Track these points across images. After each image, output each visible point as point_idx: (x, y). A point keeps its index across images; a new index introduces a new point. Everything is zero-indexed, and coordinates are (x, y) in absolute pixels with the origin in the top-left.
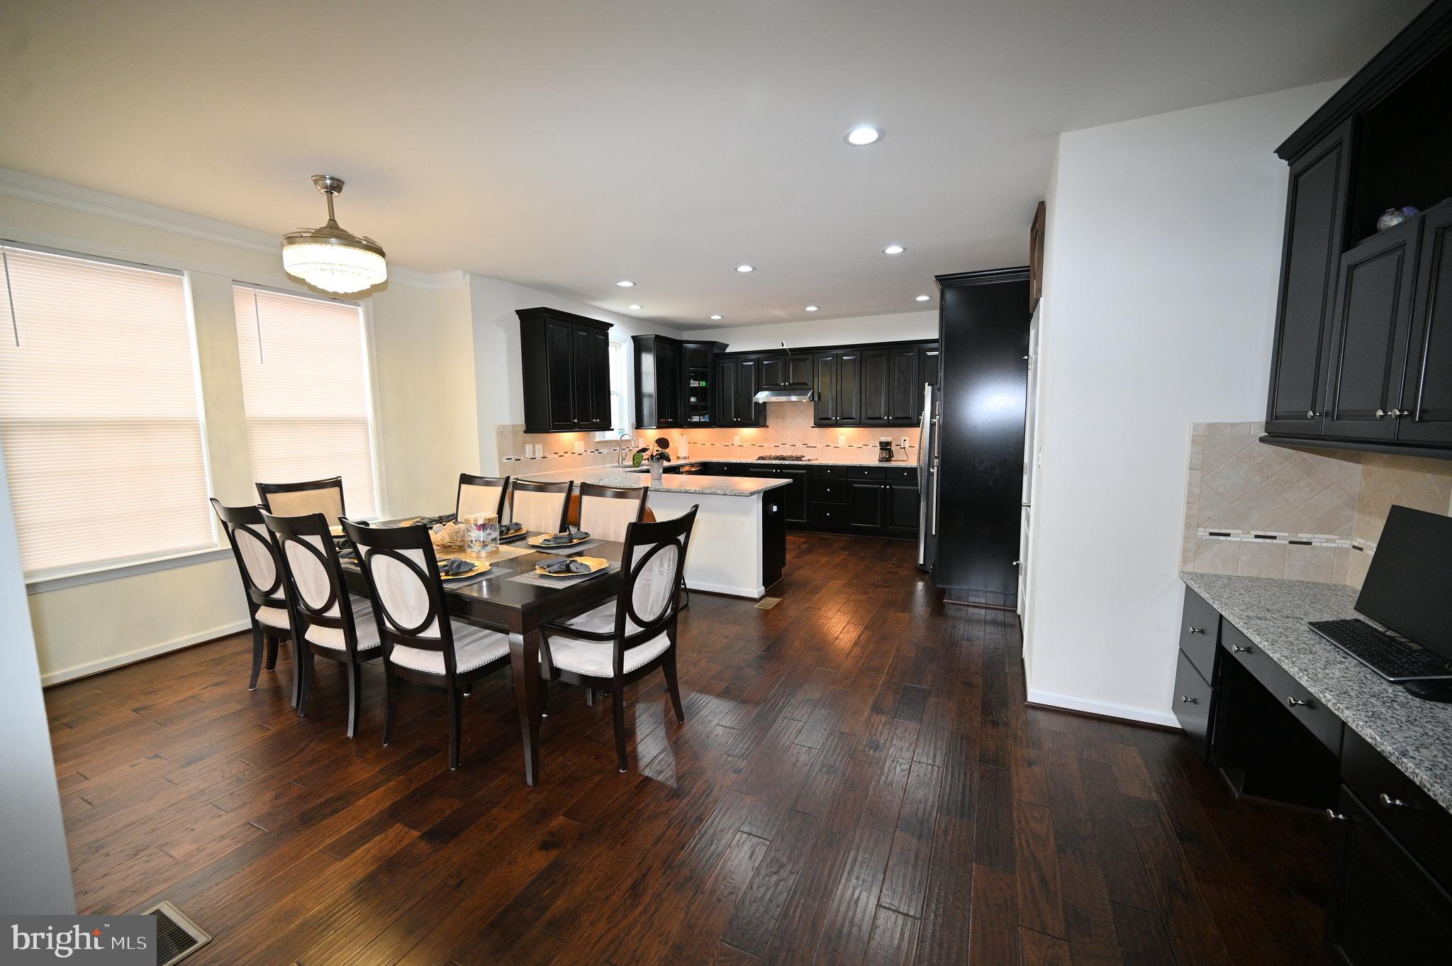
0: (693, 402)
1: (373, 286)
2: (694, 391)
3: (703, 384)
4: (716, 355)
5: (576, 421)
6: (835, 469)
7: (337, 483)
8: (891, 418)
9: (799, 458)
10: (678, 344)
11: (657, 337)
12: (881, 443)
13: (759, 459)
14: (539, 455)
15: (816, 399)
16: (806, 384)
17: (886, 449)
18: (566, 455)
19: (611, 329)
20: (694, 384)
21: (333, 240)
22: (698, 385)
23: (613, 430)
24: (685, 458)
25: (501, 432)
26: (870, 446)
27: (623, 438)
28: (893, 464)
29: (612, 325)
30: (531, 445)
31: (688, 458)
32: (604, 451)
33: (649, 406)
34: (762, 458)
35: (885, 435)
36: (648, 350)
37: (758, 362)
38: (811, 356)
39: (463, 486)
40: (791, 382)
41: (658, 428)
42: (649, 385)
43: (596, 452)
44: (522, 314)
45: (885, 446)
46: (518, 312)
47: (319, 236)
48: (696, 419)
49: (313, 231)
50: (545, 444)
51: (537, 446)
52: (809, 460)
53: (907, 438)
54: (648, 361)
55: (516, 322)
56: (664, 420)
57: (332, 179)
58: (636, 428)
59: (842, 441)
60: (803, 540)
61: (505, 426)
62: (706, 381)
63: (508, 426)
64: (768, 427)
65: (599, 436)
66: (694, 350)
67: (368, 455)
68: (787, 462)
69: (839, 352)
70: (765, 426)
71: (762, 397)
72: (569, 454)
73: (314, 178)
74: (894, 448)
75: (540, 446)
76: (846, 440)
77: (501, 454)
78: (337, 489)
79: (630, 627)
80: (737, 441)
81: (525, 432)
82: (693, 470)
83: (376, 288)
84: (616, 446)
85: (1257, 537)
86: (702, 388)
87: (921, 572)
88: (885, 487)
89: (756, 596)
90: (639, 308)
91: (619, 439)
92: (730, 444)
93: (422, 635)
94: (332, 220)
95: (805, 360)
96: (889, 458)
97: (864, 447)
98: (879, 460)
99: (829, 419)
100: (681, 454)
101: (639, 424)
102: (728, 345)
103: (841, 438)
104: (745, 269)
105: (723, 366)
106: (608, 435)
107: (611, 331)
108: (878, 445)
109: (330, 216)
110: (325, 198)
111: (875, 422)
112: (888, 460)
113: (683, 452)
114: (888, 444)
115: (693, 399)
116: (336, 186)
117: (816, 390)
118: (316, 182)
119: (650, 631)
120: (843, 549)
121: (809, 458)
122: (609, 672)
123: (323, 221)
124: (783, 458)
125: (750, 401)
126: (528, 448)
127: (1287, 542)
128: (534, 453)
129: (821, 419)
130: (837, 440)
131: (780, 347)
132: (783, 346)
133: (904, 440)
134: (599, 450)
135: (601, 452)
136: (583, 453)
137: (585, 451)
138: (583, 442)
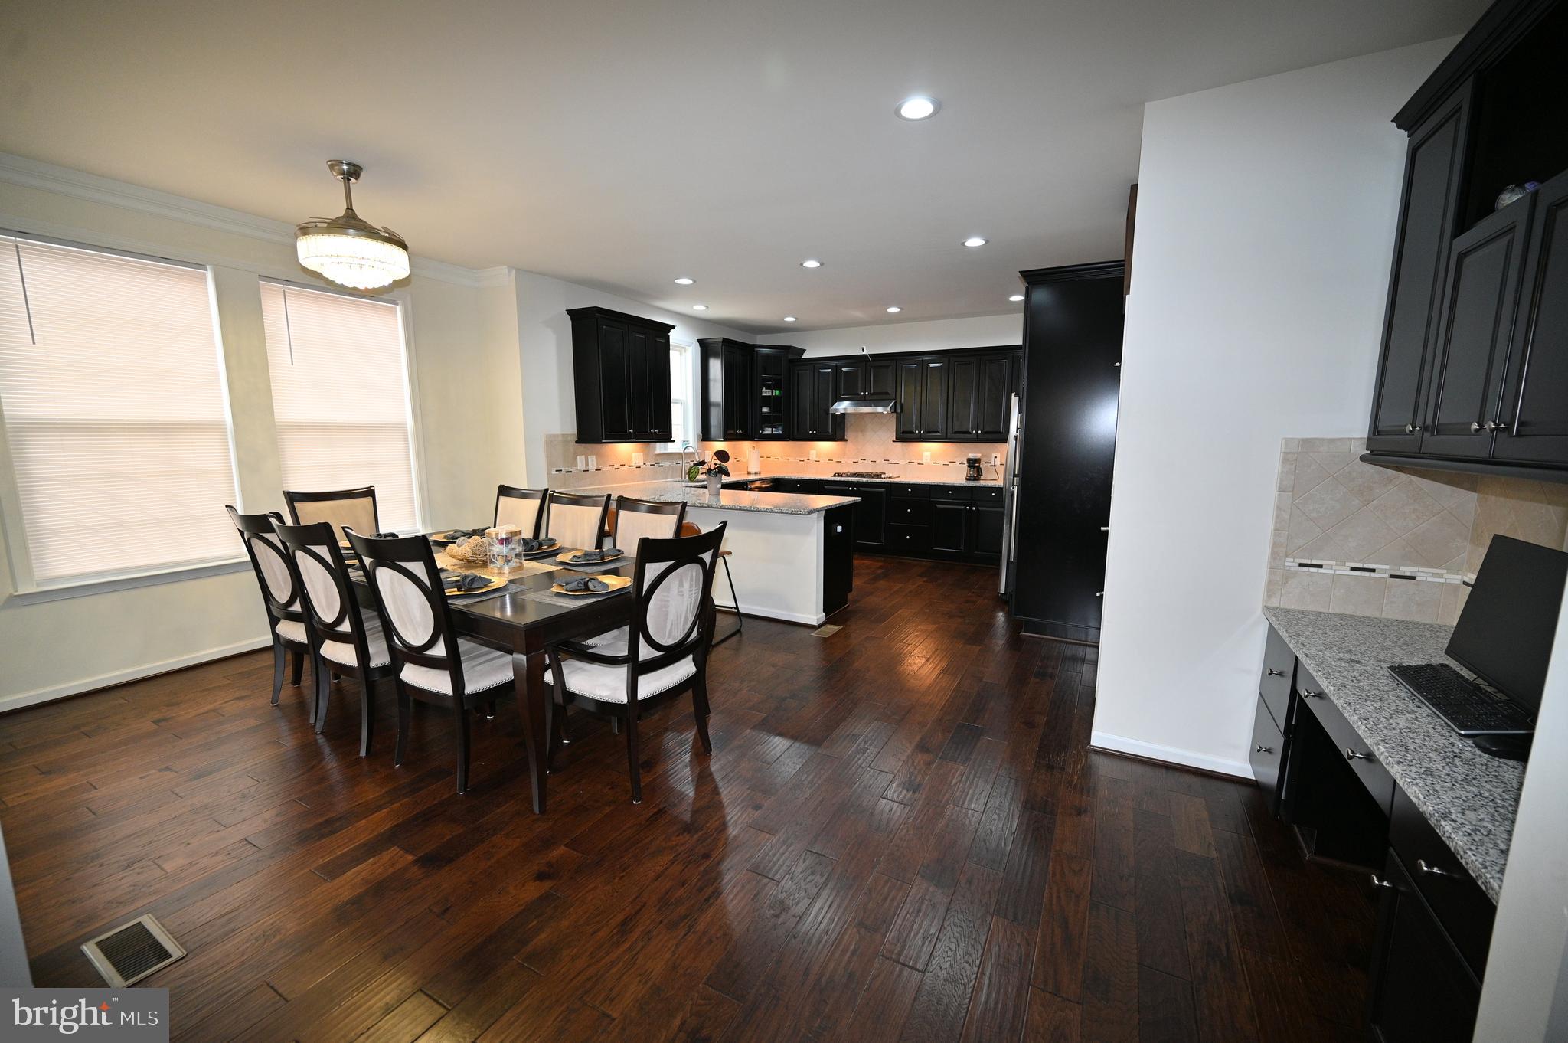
0: (765, 413)
1: (395, 281)
2: (767, 401)
3: (777, 392)
4: (791, 361)
5: (631, 430)
6: (917, 488)
7: (370, 493)
8: (980, 432)
9: (878, 476)
10: (749, 349)
11: (725, 341)
12: (969, 460)
13: (834, 475)
14: (592, 467)
15: (899, 411)
16: (887, 393)
17: (974, 467)
18: (622, 468)
19: (672, 331)
20: (766, 393)
21: (351, 231)
22: (770, 394)
23: (674, 441)
24: (756, 473)
25: (550, 441)
26: (958, 463)
27: (686, 451)
28: (982, 483)
29: (673, 327)
30: (583, 457)
31: (760, 473)
32: (666, 464)
33: (716, 416)
34: (839, 475)
35: (974, 451)
36: (716, 356)
37: (836, 369)
38: (895, 362)
39: (502, 498)
40: (872, 391)
41: (725, 440)
42: (717, 394)
43: (657, 466)
44: (572, 313)
45: (973, 464)
46: (569, 312)
47: (338, 226)
48: (768, 431)
49: (329, 221)
50: (599, 456)
51: (587, 459)
52: (890, 478)
53: (998, 455)
54: (716, 367)
55: (567, 323)
56: (732, 432)
57: (348, 164)
58: (702, 440)
59: (927, 456)
60: (880, 564)
61: (554, 436)
62: (780, 389)
63: (558, 435)
64: (846, 440)
65: (660, 448)
66: (767, 355)
67: (409, 464)
68: (865, 480)
69: (926, 358)
70: (842, 438)
71: (843, 407)
72: (626, 466)
73: (329, 163)
74: (981, 465)
75: (594, 457)
76: (932, 456)
77: (550, 464)
78: (370, 499)
79: (646, 651)
80: (813, 456)
81: (577, 442)
82: (764, 486)
83: (398, 284)
84: (679, 459)
85: (1353, 569)
86: (775, 397)
87: (1002, 602)
88: (971, 508)
89: (815, 623)
90: (705, 308)
91: (682, 452)
92: (806, 460)
93: (429, 652)
94: (350, 209)
95: (887, 367)
96: (978, 476)
97: (951, 464)
98: (966, 479)
99: (913, 433)
100: (752, 470)
101: (706, 435)
102: (804, 351)
103: (925, 453)
104: (811, 264)
105: (798, 374)
106: (670, 448)
107: (672, 334)
108: (966, 462)
109: (347, 206)
110: (341, 185)
111: (962, 436)
112: (977, 479)
113: (754, 467)
114: (977, 461)
115: (765, 410)
116: (354, 172)
117: (898, 399)
118: (331, 167)
119: (670, 655)
120: (921, 576)
121: (891, 475)
122: (623, 698)
123: (340, 211)
124: (861, 475)
125: (827, 412)
126: (581, 459)
127: (1387, 576)
128: (587, 465)
129: (903, 432)
130: (922, 455)
131: (860, 353)
132: (863, 351)
133: (996, 457)
134: (659, 463)
135: (662, 466)
136: (641, 466)
137: (644, 464)
138: (642, 454)
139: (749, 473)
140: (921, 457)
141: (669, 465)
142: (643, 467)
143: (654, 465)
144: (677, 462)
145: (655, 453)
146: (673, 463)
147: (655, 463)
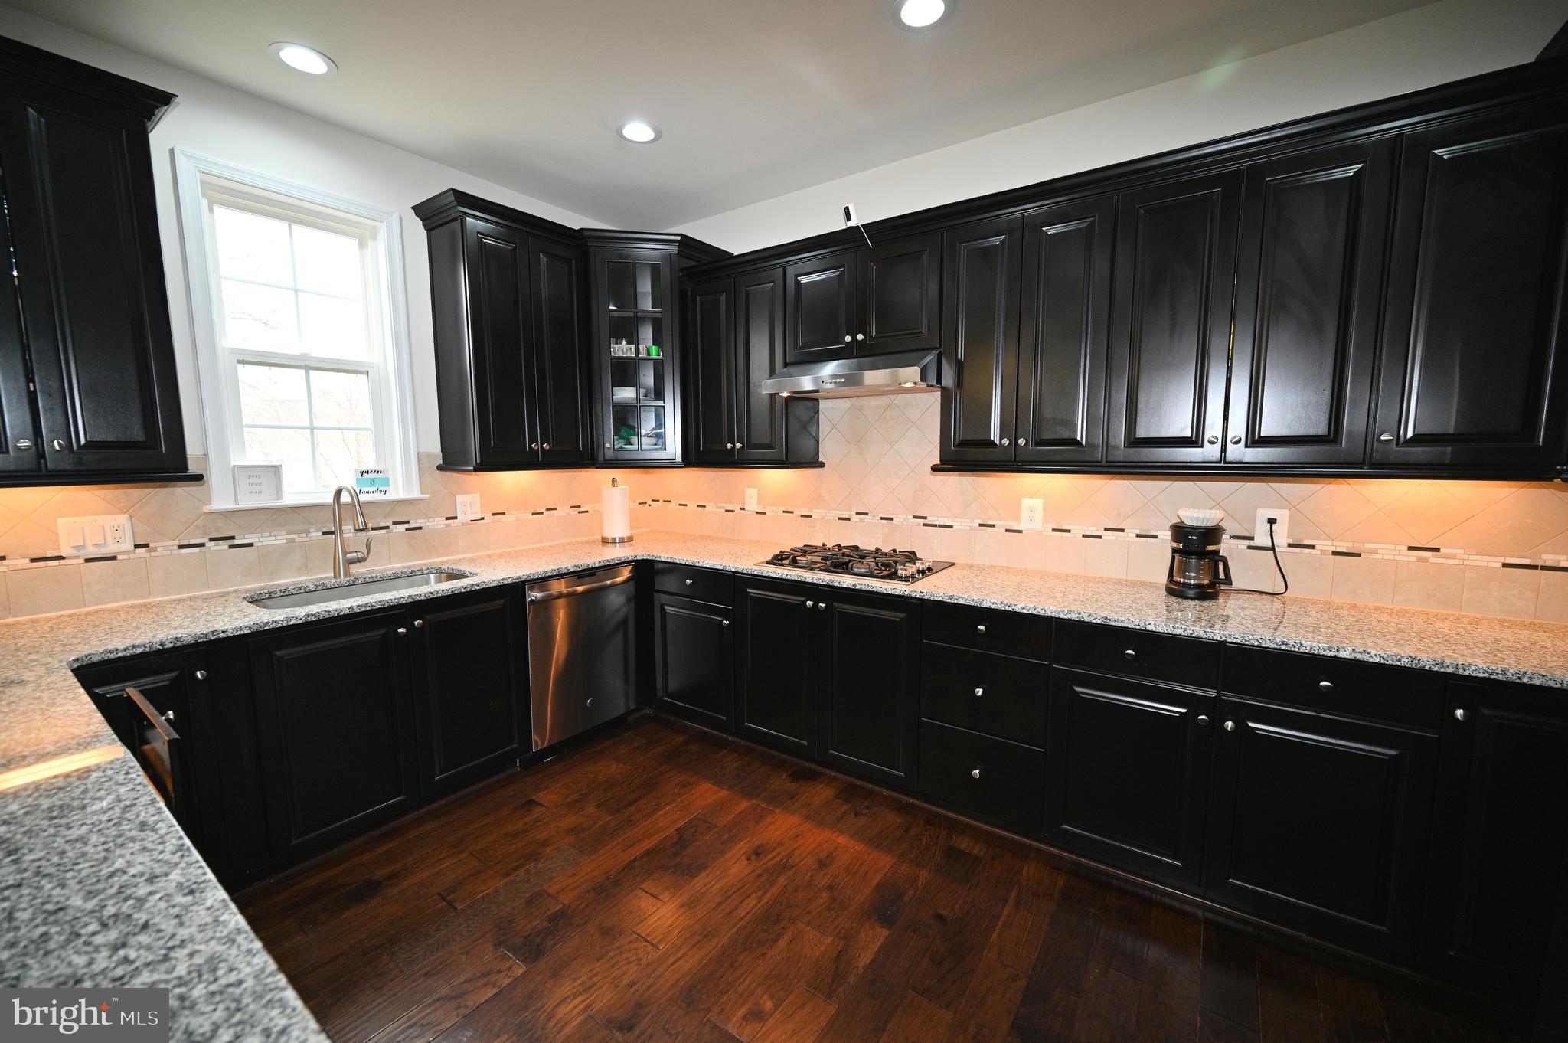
3: (654, 352)
4: (686, 274)
6: (1002, 622)
9: (888, 564)
12: (1180, 531)
13: (779, 559)
15: (948, 380)
16: (919, 331)
17: (1202, 554)
19: (157, 110)
20: (622, 350)
22: (631, 355)
23: (199, 478)
24: (622, 541)
26: (1131, 534)
32: (272, 538)
34: (784, 558)
37: (786, 281)
38: (939, 233)
41: (479, 468)
45: (1194, 543)
53: (1282, 515)
59: (1033, 514)
62: (662, 343)
64: (822, 465)
68: (846, 581)
70: (815, 463)
74: (1226, 547)
76: (1046, 510)
80: (752, 501)
86: (649, 361)
92: (737, 510)
95: (917, 253)
96: (1212, 585)
97: (1108, 535)
98: (1170, 592)
99: (993, 446)
100: (612, 532)
101: (454, 456)
103: (1026, 502)
105: (703, 302)
108: (1166, 535)
111: (1161, 455)
112: (1207, 593)
113: (616, 527)
114: (1212, 534)
117: (946, 342)
121: (926, 561)
129: (963, 443)
130: (1017, 507)
131: (842, 225)
132: (849, 218)
133: (1272, 521)
134: (233, 538)
135: (251, 545)
136: (124, 553)
137: (137, 546)
138: (126, 515)
139: (604, 541)
140: (1015, 510)
141: (284, 541)
142: (132, 556)
143: (203, 545)
144: (325, 530)
145: (207, 509)
146: (308, 532)
147: (205, 540)
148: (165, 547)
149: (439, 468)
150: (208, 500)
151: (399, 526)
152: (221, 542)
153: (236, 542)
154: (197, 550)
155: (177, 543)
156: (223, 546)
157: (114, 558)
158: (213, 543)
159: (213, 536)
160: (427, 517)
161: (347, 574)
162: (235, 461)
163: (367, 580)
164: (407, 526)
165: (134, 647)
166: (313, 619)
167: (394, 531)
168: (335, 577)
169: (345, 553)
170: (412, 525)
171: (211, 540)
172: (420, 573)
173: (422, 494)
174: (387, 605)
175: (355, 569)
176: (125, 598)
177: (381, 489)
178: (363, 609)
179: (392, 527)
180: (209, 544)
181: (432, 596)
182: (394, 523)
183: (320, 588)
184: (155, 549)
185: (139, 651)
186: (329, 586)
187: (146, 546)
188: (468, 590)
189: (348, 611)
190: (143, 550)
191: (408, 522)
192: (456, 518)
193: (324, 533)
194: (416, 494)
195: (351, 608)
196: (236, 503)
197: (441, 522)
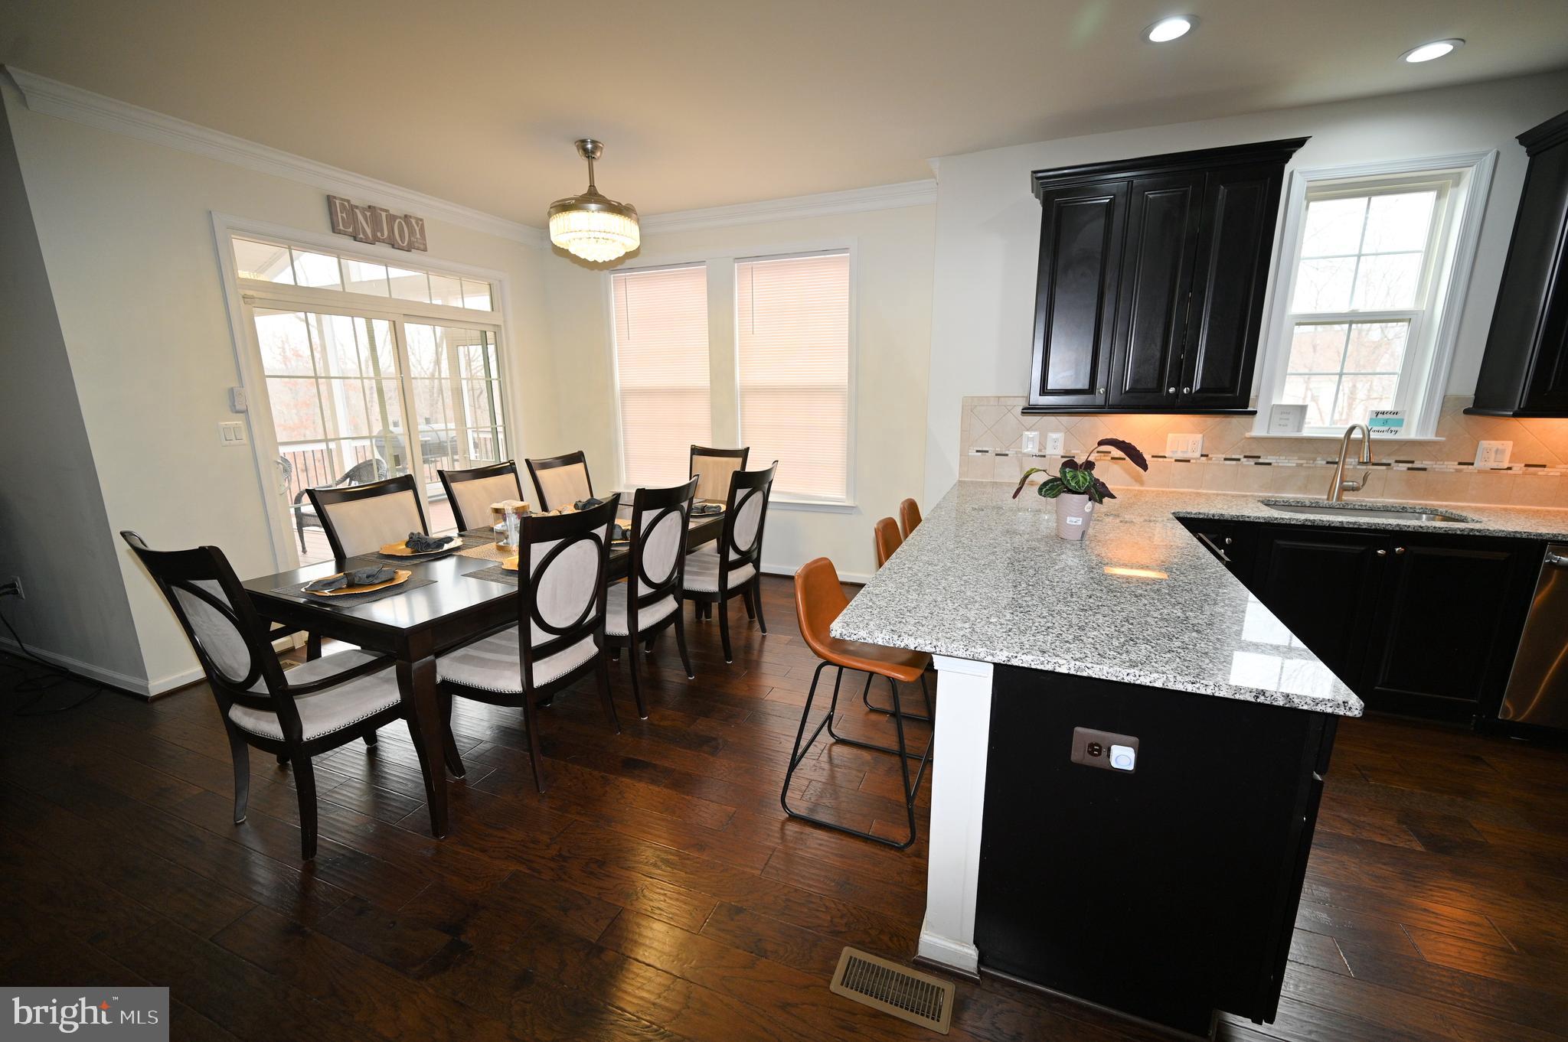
7: (742, 453)
19: (1302, 153)
21: (593, 206)
23: (1254, 413)
25: (972, 405)
30: (1037, 433)
32: (1287, 462)
50: (1073, 433)
51: (1045, 437)
57: (593, 142)
61: (980, 398)
63: (987, 398)
75: (1060, 436)
77: (968, 441)
81: (1022, 409)
94: (592, 186)
107: (1288, 166)
126: (1029, 437)
128: (1042, 445)
134: (1259, 457)
135: (1270, 464)
136: (1193, 459)
137: (1202, 456)
138: (1201, 435)
141: (1294, 465)
142: (1198, 461)
143: (1239, 460)
144: (1330, 460)
145: (1248, 435)
146: (1315, 460)
147: (1241, 457)
148: (1217, 457)
149: (1467, 412)
150: (1250, 428)
151: (1400, 465)
152: (1250, 459)
153: (1261, 461)
154: (1234, 462)
155: (1224, 456)
156: (1252, 462)
157: (1189, 461)
158: (1245, 459)
159: (1247, 454)
160: (1435, 459)
161: (1339, 498)
162: (1275, 401)
163: (1357, 507)
164: (1410, 465)
165: (1199, 513)
166: (1309, 524)
167: (1395, 468)
168: (1328, 499)
169: (1342, 481)
170: (1417, 465)
171: (1245, 457)
172: (1412, 511)
173: (1436, 436)
174: (1373, 527)
175: (1348, 497)
176: (1188, 487)
177: (1392, 429)
178: (1351, 526)
179: (1393, 464)
180: (1244, 460)
181: (1421, 530)
182: (1397, 462)
183: (1314, 505)
184: (1211, 459)
185: (1201, 516)
186: (1321, 505)
187: (1207, 456)
188: (1466, 533)
189: (1338, 525)
190: (1204, 458)
191: (1412, 462)
192: (1472, 464)
193: (1328, 463)
194: (1430, 436)
195: (1342, 522)
196: (1268, 432)
197: (1453, 466)
